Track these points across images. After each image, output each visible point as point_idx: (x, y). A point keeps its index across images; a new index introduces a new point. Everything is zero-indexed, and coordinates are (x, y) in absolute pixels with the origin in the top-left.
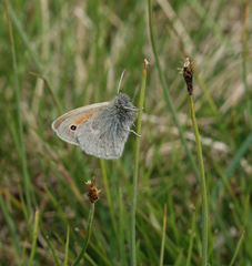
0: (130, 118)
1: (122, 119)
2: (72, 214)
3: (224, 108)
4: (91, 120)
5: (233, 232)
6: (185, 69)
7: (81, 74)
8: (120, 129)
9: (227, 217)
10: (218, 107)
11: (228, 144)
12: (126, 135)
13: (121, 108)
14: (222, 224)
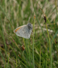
0: (31, 29)
1: (29, 29)
2: (16, 51)
3: (51, 21)
4: (22, 29)
5: (56, 52)
6: (44, 17)
7: (15, 15)
8: (29, 31)
9: (54, 49)
10: (50, 21)
11: (53, 30)
12: (31, 33)
13: (29, 26)
14: (53, 50)
